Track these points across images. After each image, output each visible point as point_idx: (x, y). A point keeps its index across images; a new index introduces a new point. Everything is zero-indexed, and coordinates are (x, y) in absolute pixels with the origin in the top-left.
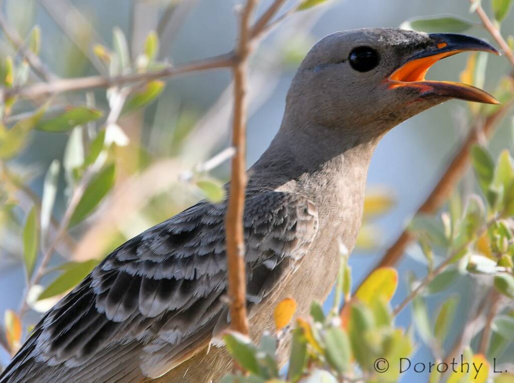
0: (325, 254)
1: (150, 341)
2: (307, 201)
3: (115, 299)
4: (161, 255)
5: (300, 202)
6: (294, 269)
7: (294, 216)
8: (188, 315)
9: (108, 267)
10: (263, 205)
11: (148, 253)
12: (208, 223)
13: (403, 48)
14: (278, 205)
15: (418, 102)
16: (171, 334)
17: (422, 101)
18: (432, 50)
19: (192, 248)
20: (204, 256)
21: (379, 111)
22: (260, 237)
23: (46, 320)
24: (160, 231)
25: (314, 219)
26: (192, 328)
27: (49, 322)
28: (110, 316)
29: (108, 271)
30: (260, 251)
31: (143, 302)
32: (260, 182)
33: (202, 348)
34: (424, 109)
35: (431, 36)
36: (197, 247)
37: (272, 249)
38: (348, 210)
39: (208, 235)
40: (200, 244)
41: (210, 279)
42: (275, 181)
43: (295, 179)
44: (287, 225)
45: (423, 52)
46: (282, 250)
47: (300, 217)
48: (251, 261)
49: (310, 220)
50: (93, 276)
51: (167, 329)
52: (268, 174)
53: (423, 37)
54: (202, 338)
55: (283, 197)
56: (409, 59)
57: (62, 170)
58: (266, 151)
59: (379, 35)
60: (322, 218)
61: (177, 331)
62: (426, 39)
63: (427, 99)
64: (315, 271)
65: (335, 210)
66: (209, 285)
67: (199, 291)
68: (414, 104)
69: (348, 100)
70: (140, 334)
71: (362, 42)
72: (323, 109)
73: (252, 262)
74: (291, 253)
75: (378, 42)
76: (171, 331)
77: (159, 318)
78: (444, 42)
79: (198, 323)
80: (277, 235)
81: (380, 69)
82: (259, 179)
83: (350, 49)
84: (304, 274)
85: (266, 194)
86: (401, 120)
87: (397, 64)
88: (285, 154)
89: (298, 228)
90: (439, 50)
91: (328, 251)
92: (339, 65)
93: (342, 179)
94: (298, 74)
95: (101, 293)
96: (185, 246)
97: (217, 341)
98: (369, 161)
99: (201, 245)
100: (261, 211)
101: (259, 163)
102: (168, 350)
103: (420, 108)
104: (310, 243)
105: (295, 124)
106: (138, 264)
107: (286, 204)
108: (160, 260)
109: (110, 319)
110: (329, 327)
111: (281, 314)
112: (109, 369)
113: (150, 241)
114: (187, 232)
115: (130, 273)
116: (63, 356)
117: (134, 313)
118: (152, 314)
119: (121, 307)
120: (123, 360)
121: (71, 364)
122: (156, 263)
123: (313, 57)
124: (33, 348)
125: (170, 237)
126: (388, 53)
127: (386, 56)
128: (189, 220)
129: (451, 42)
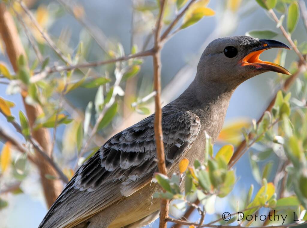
1: (125, 180)
2: (195, 117)
3: (109, 161)
4: (130, 141)
5: (192, 117)
6: (189, 147)
7: (189, 123)
8: (141, 168)
9: (107, 146)
10: (175, 119)
11: (124, 140)
12: (151, 127)
13: (248, 47)
15: (255, 72)
17: (257, 72)
18: (261, 47)
19: (144, 138)
20: (149, 142)
21: (237, 75)
22: (174, 133)
23: (80, 170)
25: (199, 125)
26: (143, 174)
27: (81, 171)
28: (107, 169)
29: (107, 148)
30: (174, 140)
31: (121, 162)
32: (175, 107)
33: (148, 183)
35: (260, 41)
37: (179, 138)
39: (150, 132)
40: (147, 136)
41: (151, 152)
42: (182, 106)
44: (186, 127)
45: (257, 49)
46: (184, 138)
47: (192, 124)
48: (170, 144)
49: (197, 125)
50: (100, 150)
51: (132, 174)
54: (148, 179)
56: (251, 52)
57: (94, 106)
59: (237, 41)
60: (203, 125)
61: (137, 175)
62: (258, 42)
63: (259, 71)
64: (199, 149)
65: (209, 122)
66: (151, 155)
67: (146, 158)
70: (120, 176)
71: (229, 44)
72: (213, 74)
74: (188, 140)
75: (236, 44)
76: (134, 176)
77: (128, 170)
78: (266, 44)
79: (146, 172)
80: (181, 132)
81: (238, 56)
83: (225, 47)
84: (194, 150)
85: (177, 113)
87: (246, 54)
89: (191, 129)
90: (264, 47)
92: (219, 54)
95: (103, 158)
96: (140, 137)
97: (155, 180)
102: (133, 184)
103: (256, 74)
104: (196, 135)
106: (120, 145)
107: (186, 118)
108: (129, 143)
110: (200, 170)
111: (182, 166)
112: (107, 193)
113: (125, 135)
114: (142, 130)
115: (116, 149)
116: (86, 187)
117: (118, 168)
118: (125, 168)
119: (112, 165)
120: (113, 189)
121: (90, 190)
122: (127, 145)
123: (208, 50)
124: (74, 182)
125: (134, 133)
126: (241, 49)
127: (241, 51)
128: (142, 125)
129: (269, 44)
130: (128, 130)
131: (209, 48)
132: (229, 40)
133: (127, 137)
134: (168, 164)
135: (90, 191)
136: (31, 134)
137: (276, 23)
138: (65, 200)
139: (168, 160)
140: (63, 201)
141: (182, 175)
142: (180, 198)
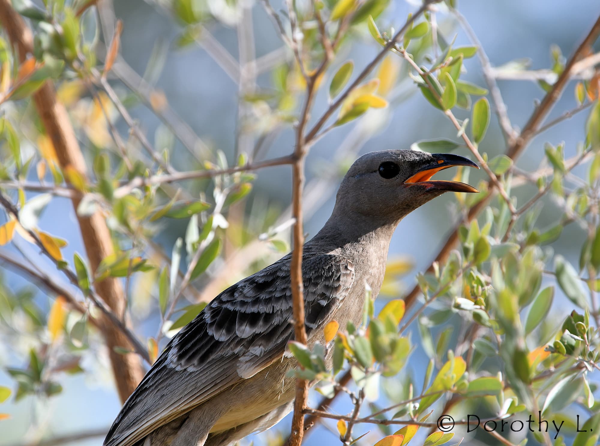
0: (359, 297)
1: (244, 354)
2: (347, 261)
3: (219, 327)
4: (250, 297)
5: (342, 261)
6: (339, 306)
7: (338, 270)
8: (268, 336)
9: (215, 305)
10: (318, 264)
11: (242, 296)
12: (281, 275)
13: (415, 163)
14: (328, 263)
15: (425, 195)
16: (257, 349)
17: (427, 195)
18: (434, 165)
19: (271, 292)
20: (279, 297)
21: (399, 203)
22: (316, 285)
24: (249, 281)
25: (352, 273)
26: (271, 346)
27: (176, 342)
28: (216, 337)
29: (215, 308)
30: (316, 295)
31: (238, 328)
32: (317, 249)
33: (278, 358)
34: (429, 200)
35: (434, 155)
36: (274, 291)
37: (324, 292)
38: (375, 268)
39: (281, 284)
41: (283, 312)
42: (327, 248)
43: (340, 247)
44: (334, 277)
45: (428, 166)
46: (331, 293)
47: (343, 271)
48: (310, 300)
49: (349, 273)
50: (206, 311)
51: (254, 346)
52: (323, 243)
53: (428, 156)
54: (278, 352)
55: (331, 258)
56: (419, 171)
57: (184, 244)
58: (322, 229)
59: (399, 154)
60: (358, 272)
61: (261, 347)
62: (430, 157)
63: (431, 193)
64: (352, 308)
65: (366, 268)
66: (282, 317)
67: (276, 321)
68: (422, 197)
69: (378, 197)
70: (237, 348)
71: (388, 159)
72: (361, 203)
73: (310, 302)
74: (337, 295)
75: (398, 159)
76: (257, 347)
77: (249, 338)
78: (442, 159)
79: (275, 342)
80: (327, 283)
81: (399, 177)
82: (317, 247)
83: (380, 163)
84: (344, 310)
85: (320, 256)
86: (414, 208)
87: (411, 174)
88: (334, 231)
89: (341, 279)
90: (439, 165)
91: (361, 295)
92: (372, 174)
93: (372, 248)
94: (345, 180)
95: (211, 322)
96: (266, 291)
98: (391, 236)
99: (277, 290)
100: (317, 267)
101: (317, 236)
102: (255, 360)
103: (426, 199)
104: (349, 288)
105: (342, 212)
106: (235, 303)
107: (333, 263)
108: (249, 300)
109: (217, 340)
110: (357, 336)
111: (329, 332)
112: (216, 373)
113: (243, 288)
114: (268, 281)
115: (230, 309)
116: (185, 365)
117: (233, 335)
118: (244, 336)
119: (224, 331)
120: (226, 367)
121: (191, 369)
122: (247, 302)
123: (355, 169)
124: (166, 359)
125: (256, 285)
126: (405, 167)
127: (404, 168)
128: (269, 274)
129: (447, 159)
130: (246, 281)
131: (355, 166)
132: (387, 153)
133: (246, 291)
134: (309, 330)
135: (191, 371)
136: (92, 288)
137: (457, 130)
138: (153, 385)
139: (308, 324)
140: (150, 387)
141: (328, 345)
142: (326, 377)
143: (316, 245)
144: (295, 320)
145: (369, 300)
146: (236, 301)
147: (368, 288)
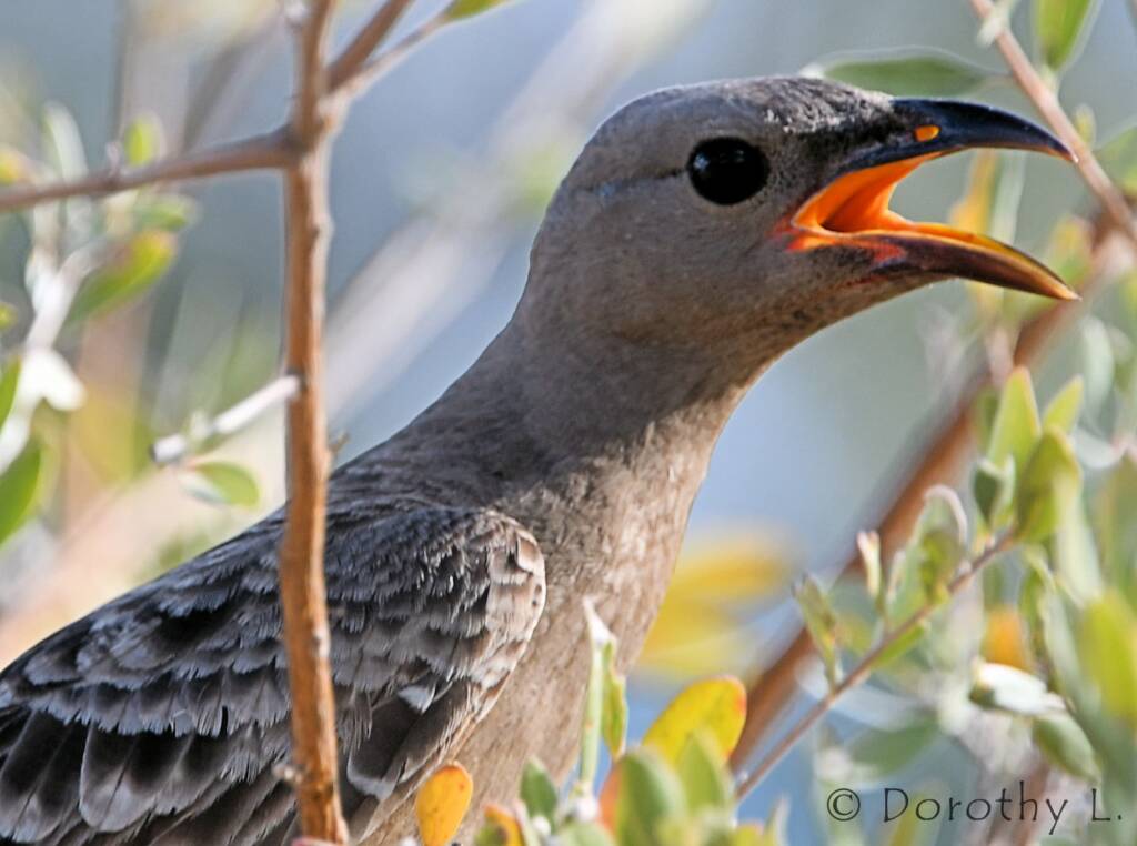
0: (561, 674)
2: (515, 535)
3: (18, 783)
4: (138, 670)
5: (497, 537)
6: (481, 709)
7: (480, 572)
8: (204, 826)
9: (3, 697)
10: (401, 545)
11: (107, 664)
12: (259, 588)
13: (827, 142)
14: (440, 544)
15: (868, 285)
17: (878, 285)
18: (902, 145)
19: (219, 653)
20: (247, 673)
21: (766, 304)
22: (393, 626)
24: (138, 606)
25: (534, 581)
29: (4, 709)
30: (391, 665)
31: (89, 790)
35: (899, 107)
36: (229, 652)
37: (423, 658)
38: (631, 565)
39: (258, 621)
40: (237, 644)
41: (263, 733)
44: (464, 595)
45: (879, 152)
46: (449, 661)
47: (498, 575)
48: (369, 688)
49: (523, 585)
53: (878, 109)
56: (843, 170)
59: (765, 108)
60: (557, 584)
62: (887, 116)
63: (891, 279)
64: (531, 719)
65: (593, 565)
66: (259, 752)
67: (233, 767)
68: (858, 289)
69: (686, 275)
71: (721, 127)
72: (623, 294)
73: (372, 693)
74: (473, 669)
75: (760, 127)
77: (130, 833)
78: (933, 124)
80: (435, 621)
81: (770, 197)
83: (692, 143)
84: (501, 725)
85: (410, 515)
87: (813, 182)
89: (492, 605)
90: (919, 147)
91: (567, 666)
92: (661, 184)
96: (199, 648)
99: (241, 646)
100: (396, 560)
103: (872, 298)
104: (521, 641)
106: (80, 692)
107: (462, 542)
108: (134, 684)
109: (7, 834)
111: (436, 810)
113: (111, 633)
114: (206, 610)
115: (59, 716)
117: (68, 821)
118: (111, 823)
119: (34, 803)
122: (125, 691)
123: (599, 159)
125: (162, 625)
126: (789, 156)
127: (785, 163)
128: (211, 580)
129: (951, 124)
130: (127, 604)
131: (599, 149)
132: (716, 101)
133: (118, 648)
134: (357, 804)
139: (355, 778)
143: (402, 464)
144: (301, 768)
145: (608, 677)
146: (83, 684)
147: (599, 631)
